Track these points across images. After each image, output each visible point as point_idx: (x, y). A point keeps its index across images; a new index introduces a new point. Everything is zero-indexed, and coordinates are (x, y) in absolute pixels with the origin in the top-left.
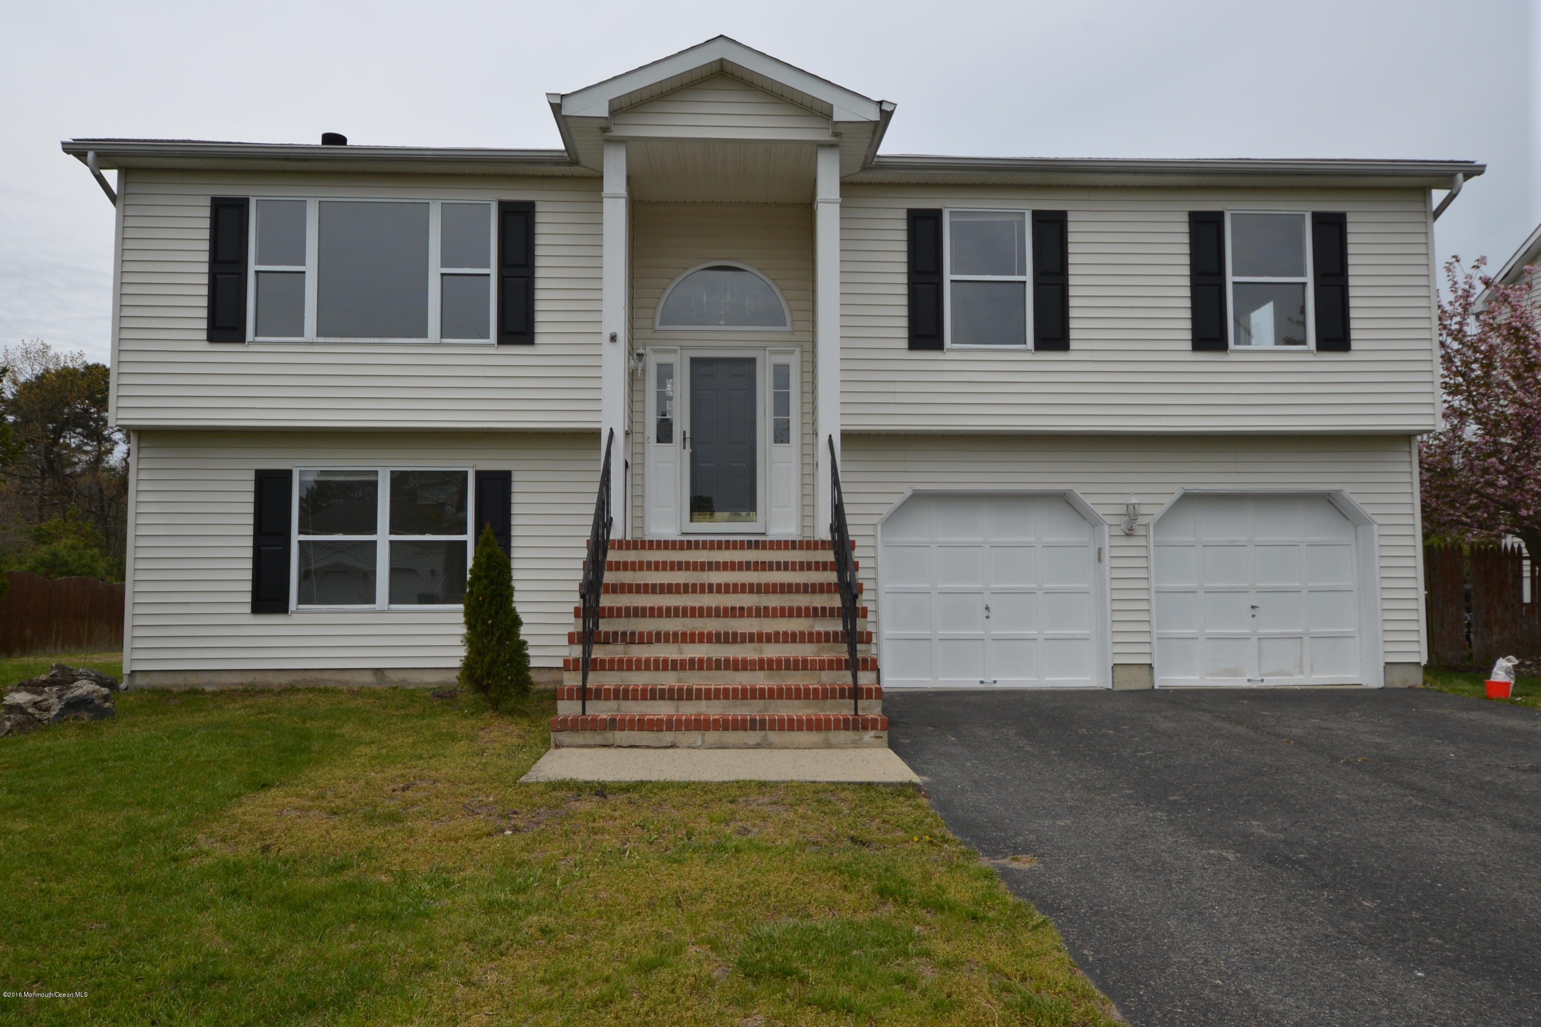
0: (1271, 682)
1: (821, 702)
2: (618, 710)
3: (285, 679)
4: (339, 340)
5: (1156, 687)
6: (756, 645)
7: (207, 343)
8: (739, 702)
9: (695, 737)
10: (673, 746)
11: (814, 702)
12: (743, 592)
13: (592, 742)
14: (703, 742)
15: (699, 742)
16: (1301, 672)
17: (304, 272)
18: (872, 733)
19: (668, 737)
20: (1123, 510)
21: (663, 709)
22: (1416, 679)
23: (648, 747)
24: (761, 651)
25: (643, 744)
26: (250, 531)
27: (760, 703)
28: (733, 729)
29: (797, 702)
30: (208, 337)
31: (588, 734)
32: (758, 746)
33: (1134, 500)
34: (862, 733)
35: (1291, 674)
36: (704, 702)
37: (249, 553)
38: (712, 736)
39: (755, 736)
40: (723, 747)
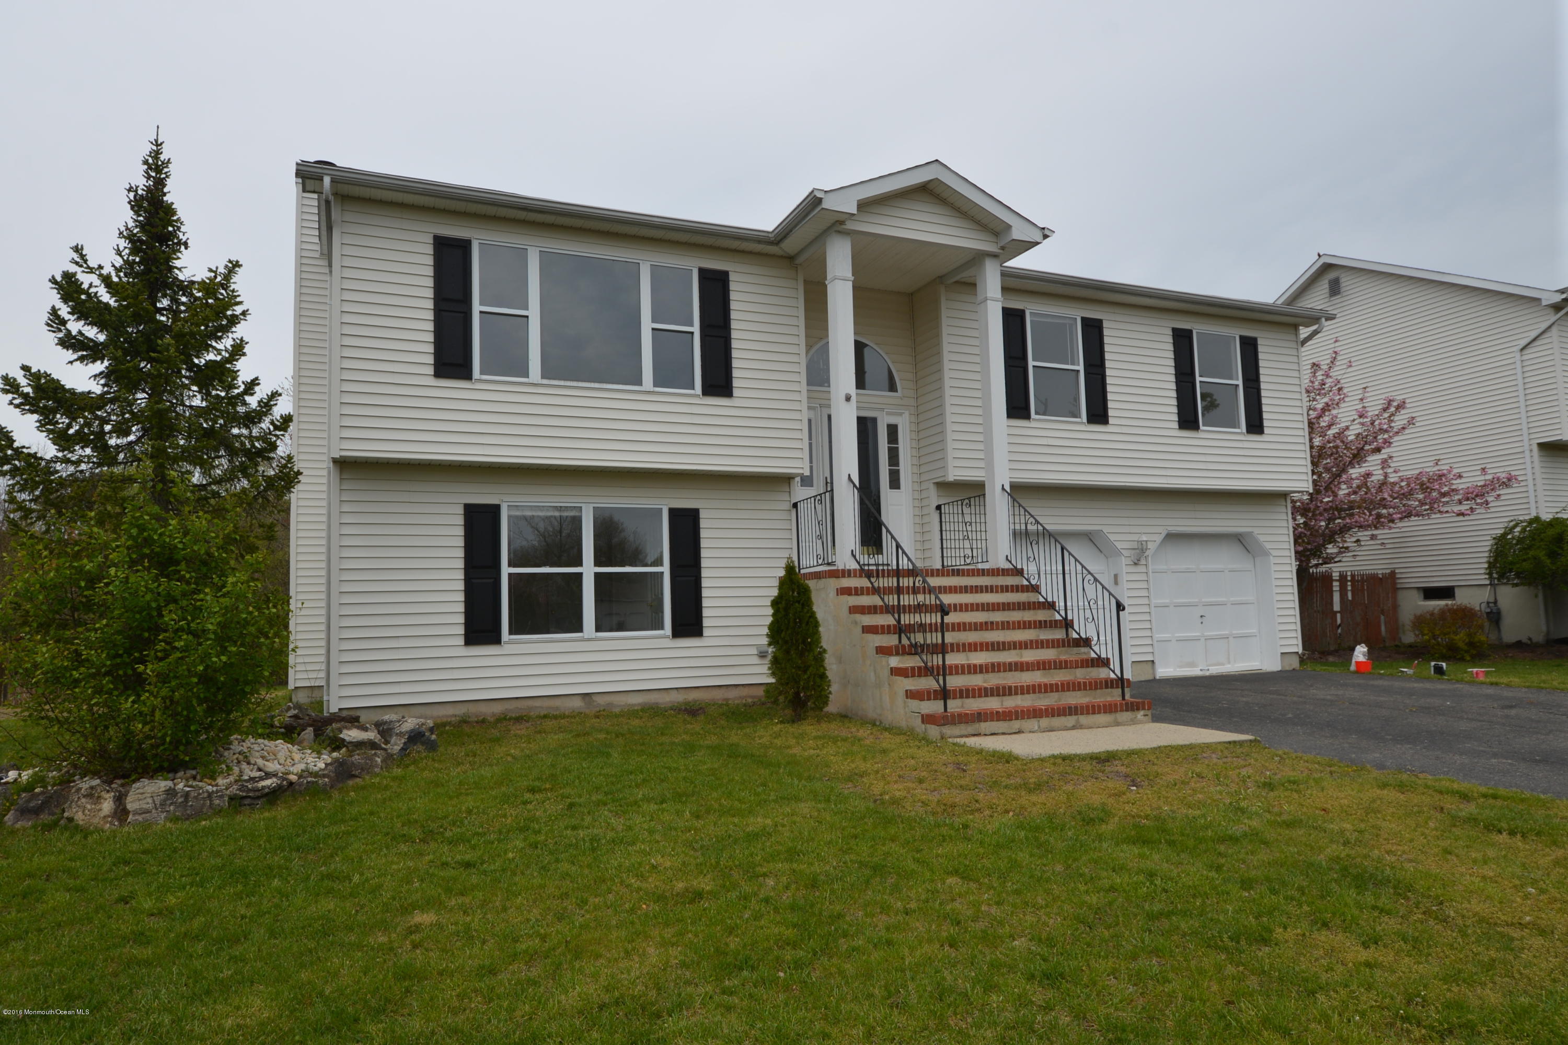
1: (1093, 692)
2: (962, 707)
3: (498, 709)
4: (562, 383)
5: (1157, 677)
6: (1017, 651)
7: (433, 378)
8: (1042, 695)
9: (1033, 724)
10: (1020, 732)
11: (1089, 692)
12: (977, 610)
13: (966, 733)
14: (1039, 727)
15: (1036, 728)
16: (1229, 663)
17: (527, 317)
18: (1142, 713)
19: (1016, 725)
21: (993, 704)
22: (1295, 663)
23: (1004, 734)
24: (1021, 657)
25: (1000, 731)
26: (461, 564)
27: (1055, 695)
28: (1058, 715)
29: (1079, 693)
30: (435, 372)
31: (963, 726)
32: (1074, 728)
34: (1136, 712)
35: (1223, 664)
36: (1019, 697)
37: (461, 586)
38: (1045, 722)
39: (1070, 720)
40: (1052, 730)
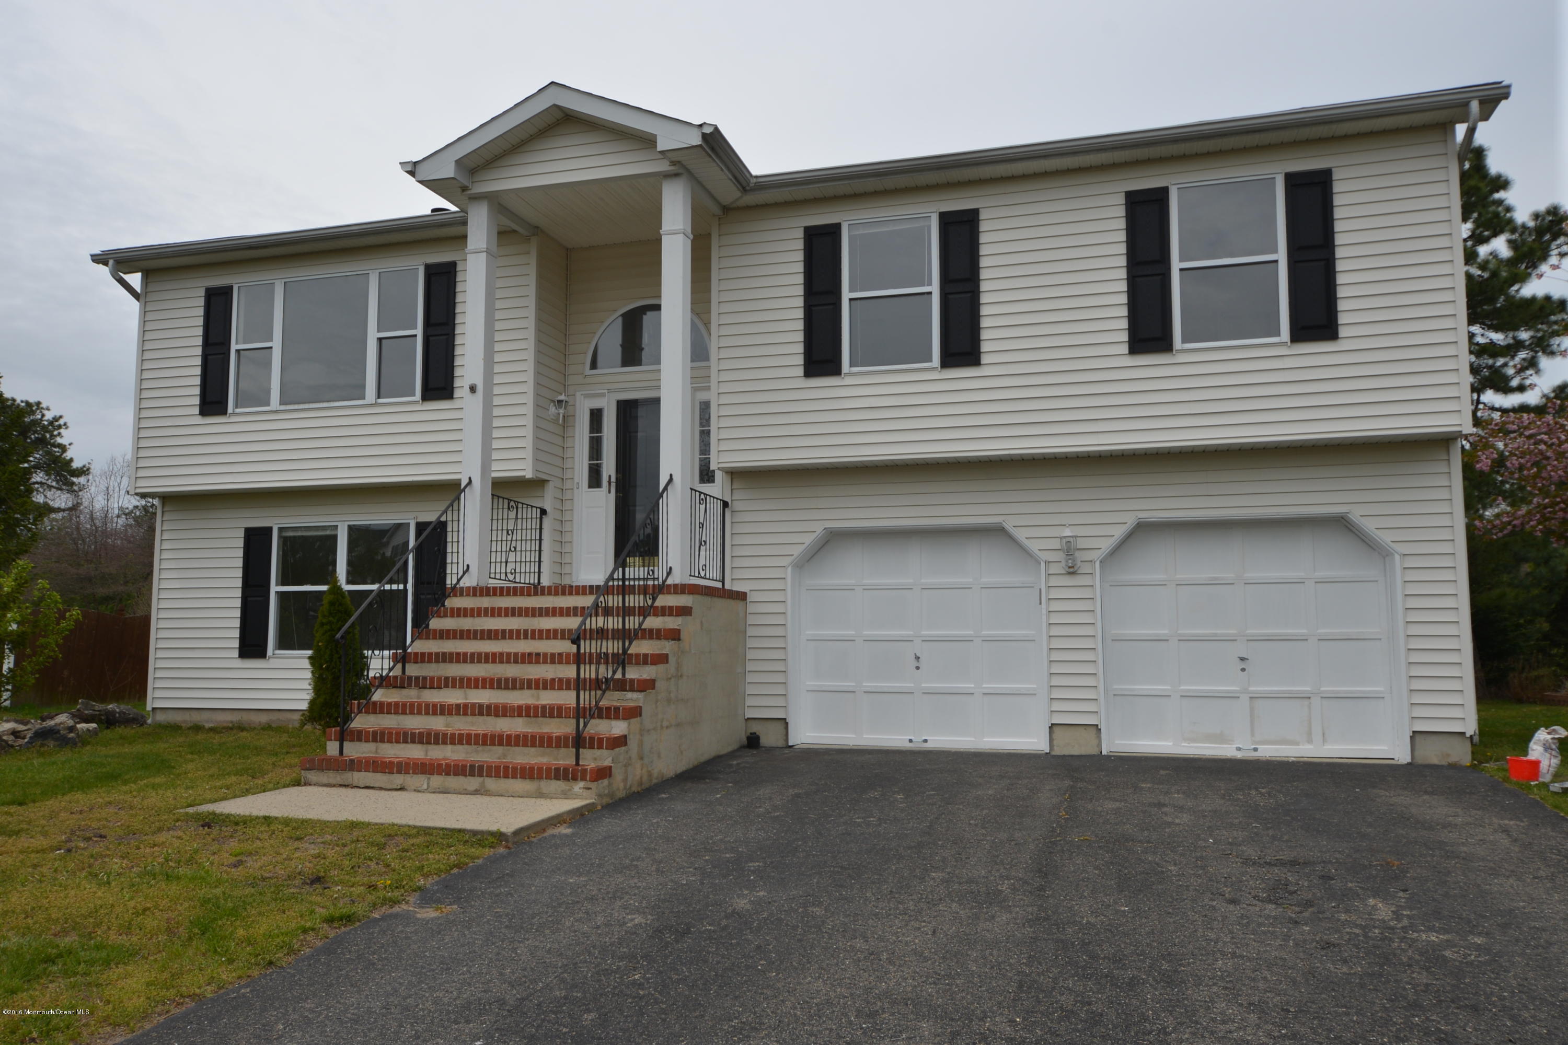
0: (1268, 751)
1: (555, 751)
2: (376, 752)
3: (264, 719)
4: (296, 407)
5: (1104, 753)
6: (533, 692)
7: (200, 417)
8: (480, 748)
9: (420, 780)
10: (402, 789)
11: (548, 750)
12: (555, 638)
13: (332, 781)
14: (428, 786)
15: (425, 786)
16: (1310, 741)
17: (271, 348)
18: (582, 784)
19: (398, 779)
20: (1056, 544)
21: (415, 752)
22: (1462, 754)
23: (381, 789)
24: (538, 699)
25: (377, 785)
26: (239, 583)
27: (499, 750)
28: (455, 774)
29: (533, 749)
30: (200, 411)
31: (331, 774)
32: (476, 792)
33: (1067, 532)
34: (572, 783)
35: (1297, 744)
36: (449, 747)
37: (238, 603)
38: (437, 780)
39: (473, 783)
40: (445, 792)
